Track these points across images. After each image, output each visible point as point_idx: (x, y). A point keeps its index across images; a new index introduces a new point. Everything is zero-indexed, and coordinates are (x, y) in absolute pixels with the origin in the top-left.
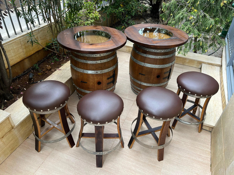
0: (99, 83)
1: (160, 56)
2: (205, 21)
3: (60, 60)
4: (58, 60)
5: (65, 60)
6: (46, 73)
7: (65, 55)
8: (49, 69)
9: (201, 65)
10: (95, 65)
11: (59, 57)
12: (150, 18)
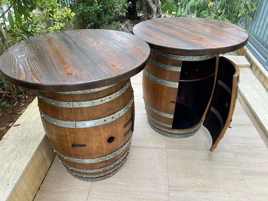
0: (111, 140)
3: (13, 105)
4: (8, 105)
5: (23, 103)
7: (21, 93)
11: (9, 99)
12: (129, 20)
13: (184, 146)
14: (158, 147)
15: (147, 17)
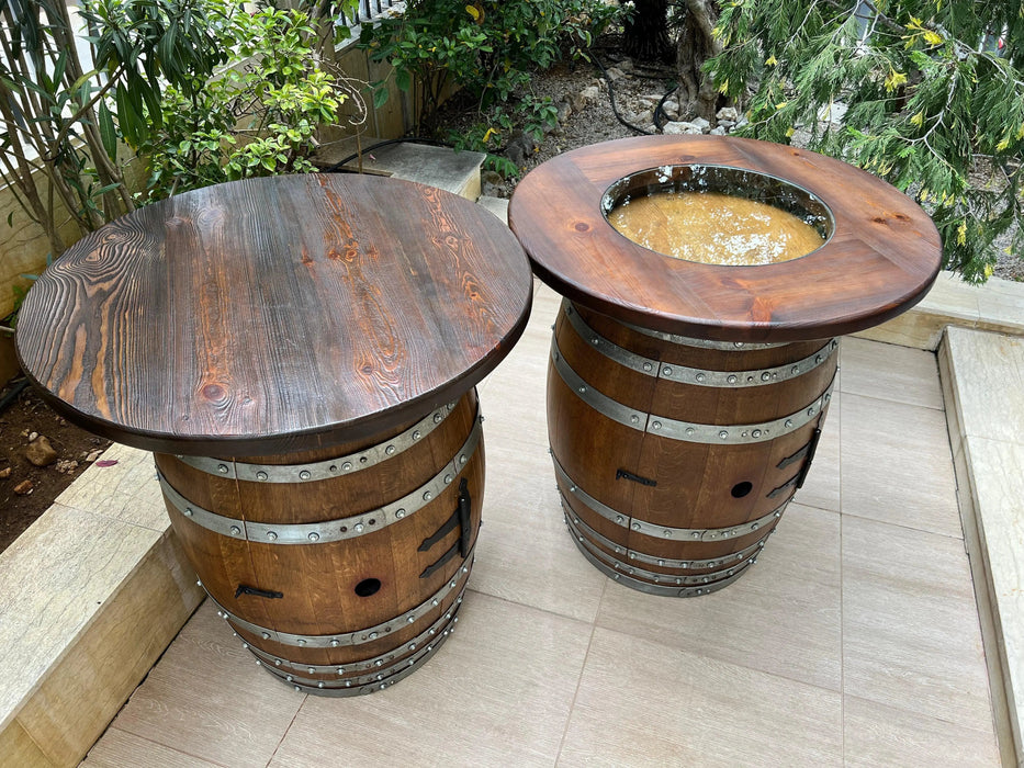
0: (367, 587)
1: (752, 373)
2: (993, 102)
6: (19, 495)
8: (38, 461)
9: (940, 332)
10: (321, 487)
12: (627, 64)
13: (664, 629)
14: (569, 613)
15: (689, 68)
